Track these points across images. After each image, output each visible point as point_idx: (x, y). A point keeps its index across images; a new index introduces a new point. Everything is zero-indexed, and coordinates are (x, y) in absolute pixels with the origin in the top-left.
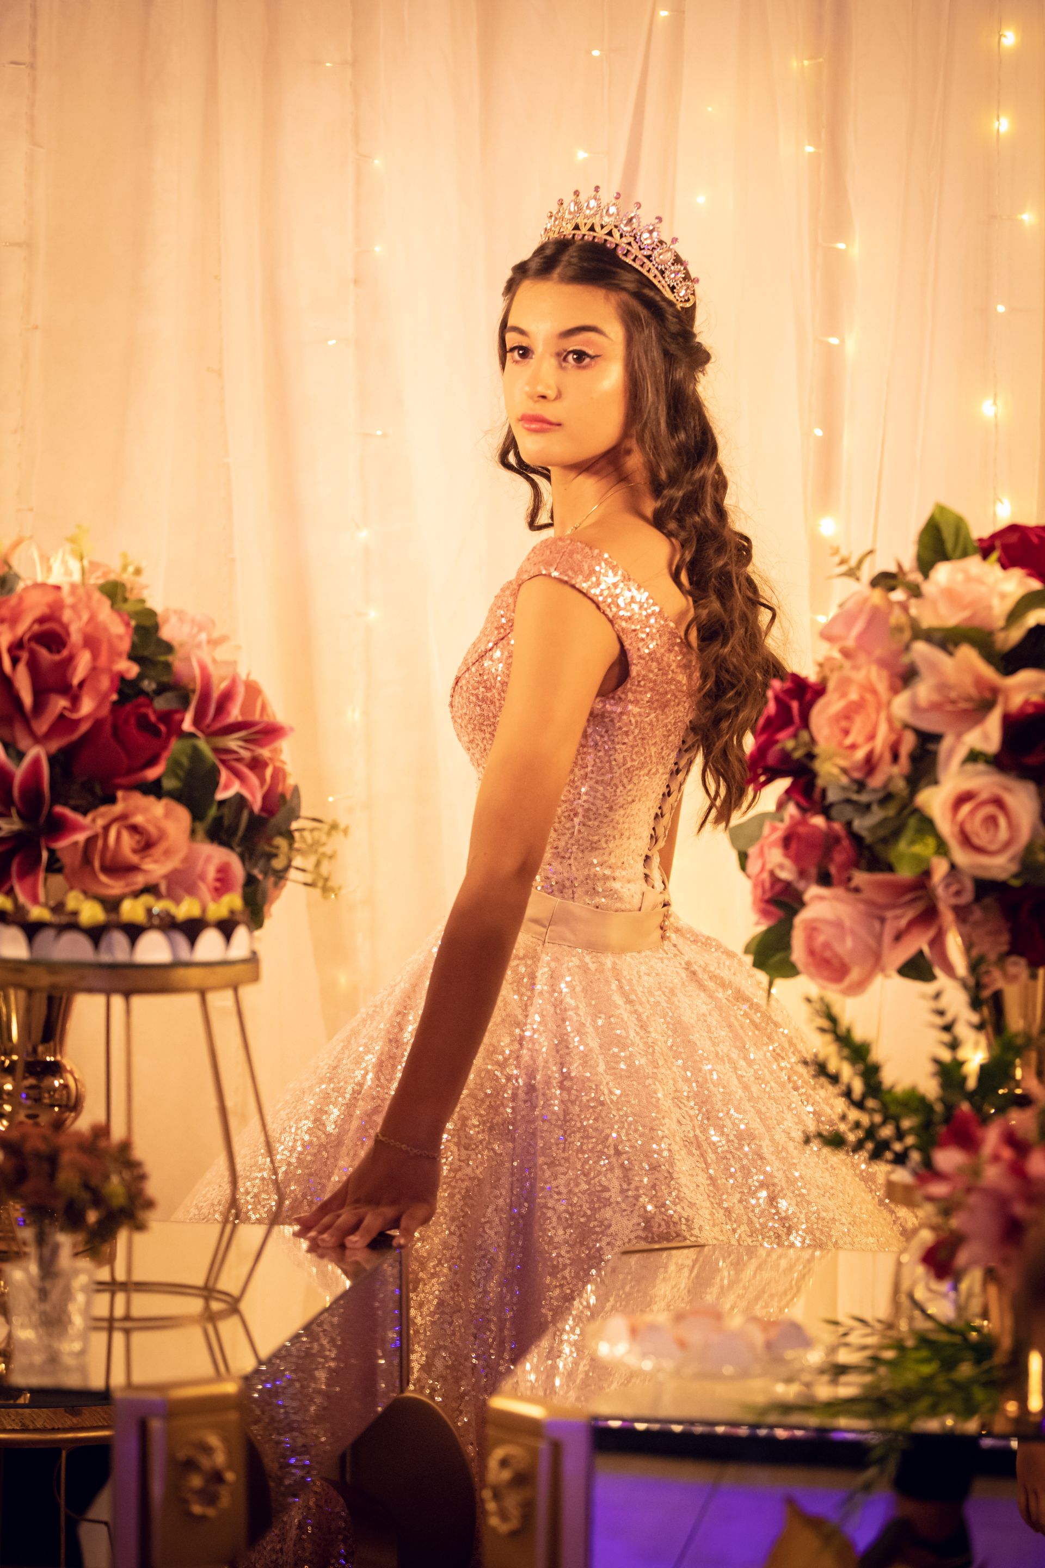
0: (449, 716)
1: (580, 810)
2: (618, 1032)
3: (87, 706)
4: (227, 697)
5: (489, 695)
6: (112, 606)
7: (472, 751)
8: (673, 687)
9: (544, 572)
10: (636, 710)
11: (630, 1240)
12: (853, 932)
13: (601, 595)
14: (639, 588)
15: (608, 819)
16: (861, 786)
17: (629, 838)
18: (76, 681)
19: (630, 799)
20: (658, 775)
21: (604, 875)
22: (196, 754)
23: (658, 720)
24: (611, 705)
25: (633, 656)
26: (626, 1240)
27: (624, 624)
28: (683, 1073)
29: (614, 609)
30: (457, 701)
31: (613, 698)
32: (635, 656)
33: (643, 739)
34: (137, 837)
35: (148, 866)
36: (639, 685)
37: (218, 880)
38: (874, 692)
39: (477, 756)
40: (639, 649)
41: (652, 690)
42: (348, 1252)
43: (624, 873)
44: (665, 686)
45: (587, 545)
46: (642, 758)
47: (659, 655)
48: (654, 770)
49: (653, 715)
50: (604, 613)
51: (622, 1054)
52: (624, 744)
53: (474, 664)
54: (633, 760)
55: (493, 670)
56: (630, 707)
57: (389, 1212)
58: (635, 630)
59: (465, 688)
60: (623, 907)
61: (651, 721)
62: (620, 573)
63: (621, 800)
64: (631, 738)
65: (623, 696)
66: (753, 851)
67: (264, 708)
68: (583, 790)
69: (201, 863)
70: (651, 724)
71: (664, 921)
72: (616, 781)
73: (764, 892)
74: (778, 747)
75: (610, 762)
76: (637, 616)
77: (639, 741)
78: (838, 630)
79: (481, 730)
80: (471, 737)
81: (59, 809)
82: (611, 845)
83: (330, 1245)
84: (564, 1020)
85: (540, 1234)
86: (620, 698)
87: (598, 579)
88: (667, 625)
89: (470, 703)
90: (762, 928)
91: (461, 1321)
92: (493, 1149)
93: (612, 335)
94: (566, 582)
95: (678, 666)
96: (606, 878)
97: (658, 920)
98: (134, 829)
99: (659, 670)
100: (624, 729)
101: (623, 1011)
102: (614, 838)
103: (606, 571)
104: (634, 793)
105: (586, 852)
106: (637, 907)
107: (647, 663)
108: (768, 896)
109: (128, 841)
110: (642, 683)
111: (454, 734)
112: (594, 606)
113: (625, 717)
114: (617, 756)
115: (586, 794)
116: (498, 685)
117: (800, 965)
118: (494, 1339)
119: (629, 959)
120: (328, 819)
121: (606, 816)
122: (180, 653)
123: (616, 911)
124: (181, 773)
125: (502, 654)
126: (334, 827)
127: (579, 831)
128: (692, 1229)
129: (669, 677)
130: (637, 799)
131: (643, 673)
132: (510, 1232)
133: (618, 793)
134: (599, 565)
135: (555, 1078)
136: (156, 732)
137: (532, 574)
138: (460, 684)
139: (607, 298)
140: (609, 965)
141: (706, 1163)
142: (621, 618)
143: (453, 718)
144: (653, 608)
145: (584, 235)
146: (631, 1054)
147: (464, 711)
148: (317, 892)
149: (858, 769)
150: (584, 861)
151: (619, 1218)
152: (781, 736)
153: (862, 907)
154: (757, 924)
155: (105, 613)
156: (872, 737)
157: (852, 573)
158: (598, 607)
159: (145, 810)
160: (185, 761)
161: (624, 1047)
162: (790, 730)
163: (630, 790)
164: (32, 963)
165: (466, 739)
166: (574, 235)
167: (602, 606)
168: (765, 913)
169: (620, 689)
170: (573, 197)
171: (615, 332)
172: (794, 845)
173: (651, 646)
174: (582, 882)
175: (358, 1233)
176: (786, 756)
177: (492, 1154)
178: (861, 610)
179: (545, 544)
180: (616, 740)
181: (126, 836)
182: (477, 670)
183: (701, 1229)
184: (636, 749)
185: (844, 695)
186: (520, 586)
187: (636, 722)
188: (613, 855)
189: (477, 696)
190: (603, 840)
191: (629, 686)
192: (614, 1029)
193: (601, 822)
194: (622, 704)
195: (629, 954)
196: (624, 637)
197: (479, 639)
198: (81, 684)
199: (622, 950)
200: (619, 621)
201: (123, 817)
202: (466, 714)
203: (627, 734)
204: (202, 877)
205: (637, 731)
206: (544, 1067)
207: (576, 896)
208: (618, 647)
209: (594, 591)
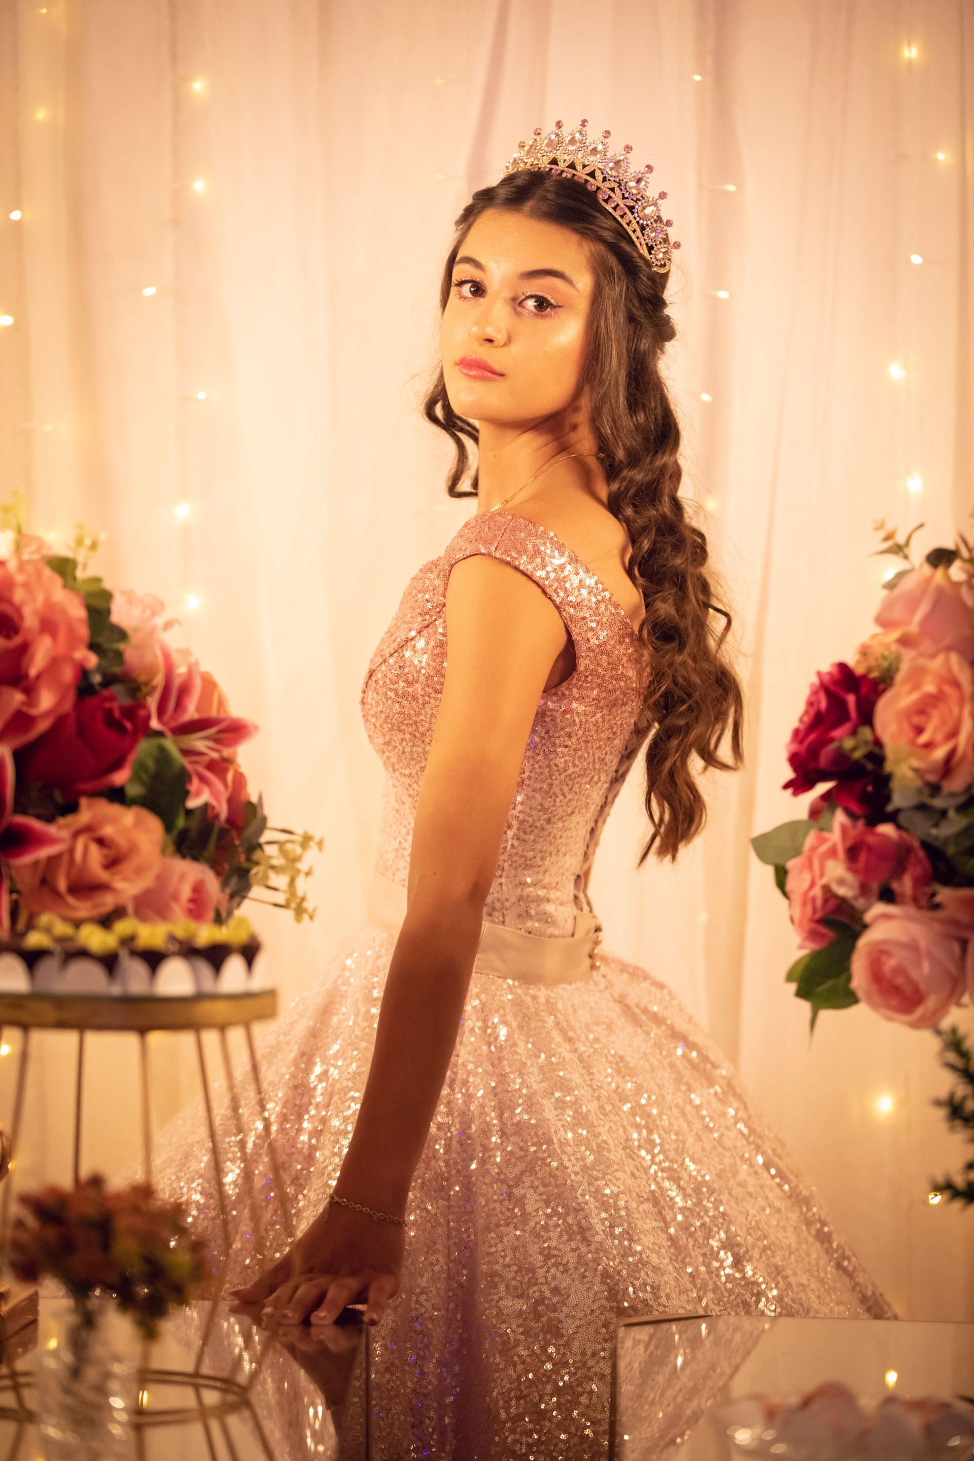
0: (360, 714)
1: (514, 823)
2: (561, 1073)
3: (46, 700)
4: (184, 690)
5: (410, 690)
6: (65, 586)
7: (387, 754)
8: (622, 684)
9: (483, 551)
10: (581, 708)
11: (592, 1311)
12: (929, 955)
13: (547, 579)
14: (587, 571)
15: (546, 833)
16: (935, 789)
17: (565, 855)
18: (33, 672)
19: (569, 810)
20: (599, 784)
21: (538, 896)
22: (163, 756)
23: (604, 721)
24: (553, 702)
25: (581, 650)
26: (588, 1312)
27: (572, 610)
28: (631, 1119)
29: (562, 594)
30: (371, 696)
31: (555, 694)
32: (584, 648)
33: (587, 742)
34: (105, 851)
35: (119, 885)
36: (586, 681)
37: (192, 900)
38: (956, 684)
39: (394, 760)
40: (588, 640)
41: (599, 686)
42: (314, 1331)
43: (558, 894)
44: (614, 682)
45: (530, 522)
46: (585, 763)
47: (609, 647)
48: (596, 778)
49: (600, 714)
50: (550, 598)
51: (568, 1098)
52: (566, 746)
53: (391, 655)
54: (575, 766)
55: (416, 662)
56: (574, 705)
57: (353, 1284)
58: (584, 618)
59: (381, 683)
60: (557, 933)
61: (597, 721)
62: (567, 554)
63: (560, 812)
64: (574, 740)
65: (567, 693)
66: (791, 864)
67: (221, 703)
68: (519, 799)
69: (175, 880)
70: (596, 724)
71: (593, 949)
72: (556, 789)
73: (815, 910)
74: (833, 746)
75: (549, 766)
76: (586, 603)
77: (583, 744)
78: (897, 614)
79: (400, 731)
80: (387, 738)
81: (20, 819)
82: (547, 862)
83: (293, 1322)
84: (500, 1059)
85: (486, 1305)
86: (564, 694)
87: (543, 560)
88: (618, 614)
89: (387, 699)
90: (805, 952)
91: (400, 1408)
92: (426, 1209)
93: (580, 286)
94: (508, 563)
95: (629, 660)
96: (540, 900)
97: (587, 948)
98: (101, 842)
99: (609, 664)
100: (568, 730)
101: (564, 1050)
102: (551, 854)
103: (552, 551)
104: (574, 803)
105: (520, 870)
106: (570, 932)
107: (595, 657)
108: (818, 915)
109: (96, 855)
110: (590, 678)
111: (364, 734)
112: (539, 590)
113: (568, 716)
114: (558, 761)
115: (522, 803)
116: (422, 678)
117: (860, 994)
118: (434, 1428)
119: (564, 991)
120: (299, 830)
121: (543, 829)
122: (134, 638)
123: (550, 937)
124: (145, 778)
125: (427, 644)
126: (306, 840)
127: (513, 846)
128: (659, 1298)
129: (620, 672)
130: (577, 811)
131: (592, 667)
132: (449, 1303)
133: (558, 804)
134: (545, 544)
135: (495, 1125)
136: (123, 730)
137: (468, 553)
138: (374, 678)
139: (580, 245)
140: (542, 999)
141: (665, 1221)
142: (570, 604)
143: (364, 716)
144: (603, 594)
145: (563, 171)
146: (577, 1099)
147: (380, 708)
148: (289, 914)
149: (931, 770)
150: (517, 880)
151: (579, 1286)
152: (837, 733)
153: (937, 927)
154: (801, 947)
155: (59, 595)
156: (953, 734)
157: (899, 550)
158: (544, 592)
159: (114, 820)
160: (150, 763)
161: (569, 1091)
162: (847, 727)
163: (570, 800)
164: (35, 996)
165: (381, 740)
166: (551, 169)
167: (547, 590)
168: (813, 935)
169: (565, 684)
170: (554, 129)
171: (584, 282)
172: (863, 857)
173: (601, 638)
174: (514, 903)
175: (323, 1306)
176: (841, 756)
177: (425, 1214)
178: (924, 593)
179: (485, 520)
180: (557, 741)
181: (94, 849)
182: (396, 662)
183: (668, 1296)
184: (579, 753)
185: (916, 687)
186: (452, 566)
187: (581, 722)
188: (547, 874)
189: (396, 690)
190: (539, 856)
191: (574, 681)
192: (555, 1070)
193: (538, 836)
194: (566, 701)
195: (561, 986)
196: (572, 626)
197: (397, 627)
198: (38, 677)
199: (556, 982)
200: (567, 608)
201: (88, 829)
202: (381, 712)
203: (570, 736)
204: (175, 897)
205: (581, 733)
206: (481, 1114)
207: (507, 919)
208: (564, 637)
209: (540, 574)
